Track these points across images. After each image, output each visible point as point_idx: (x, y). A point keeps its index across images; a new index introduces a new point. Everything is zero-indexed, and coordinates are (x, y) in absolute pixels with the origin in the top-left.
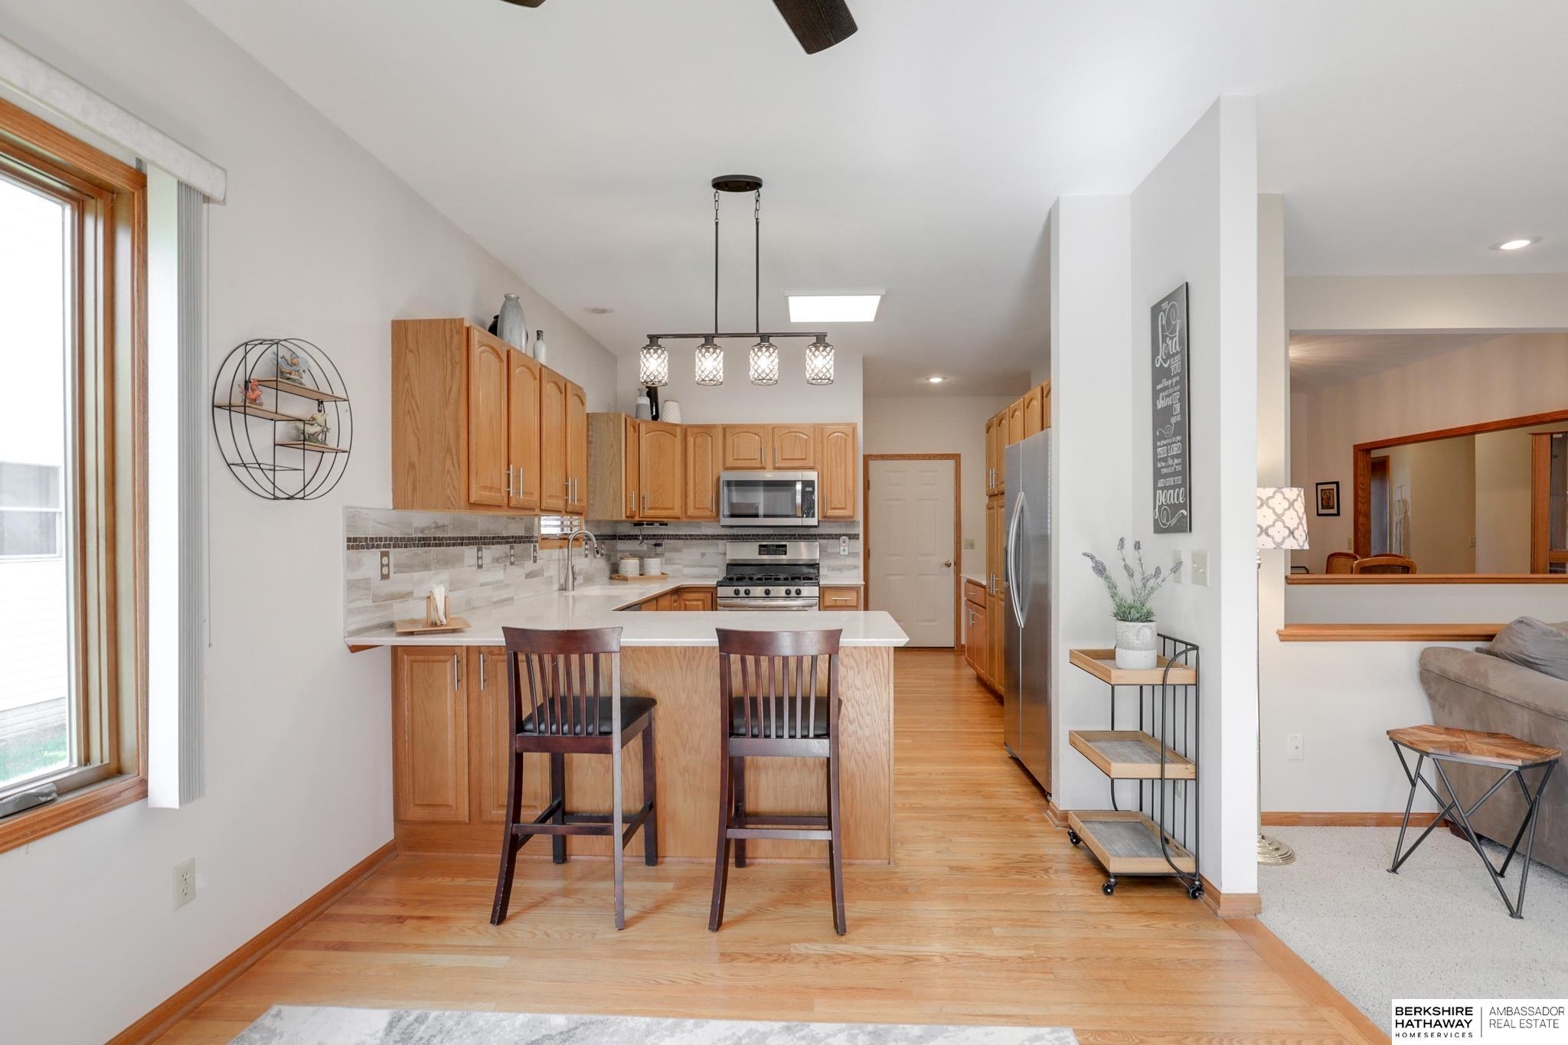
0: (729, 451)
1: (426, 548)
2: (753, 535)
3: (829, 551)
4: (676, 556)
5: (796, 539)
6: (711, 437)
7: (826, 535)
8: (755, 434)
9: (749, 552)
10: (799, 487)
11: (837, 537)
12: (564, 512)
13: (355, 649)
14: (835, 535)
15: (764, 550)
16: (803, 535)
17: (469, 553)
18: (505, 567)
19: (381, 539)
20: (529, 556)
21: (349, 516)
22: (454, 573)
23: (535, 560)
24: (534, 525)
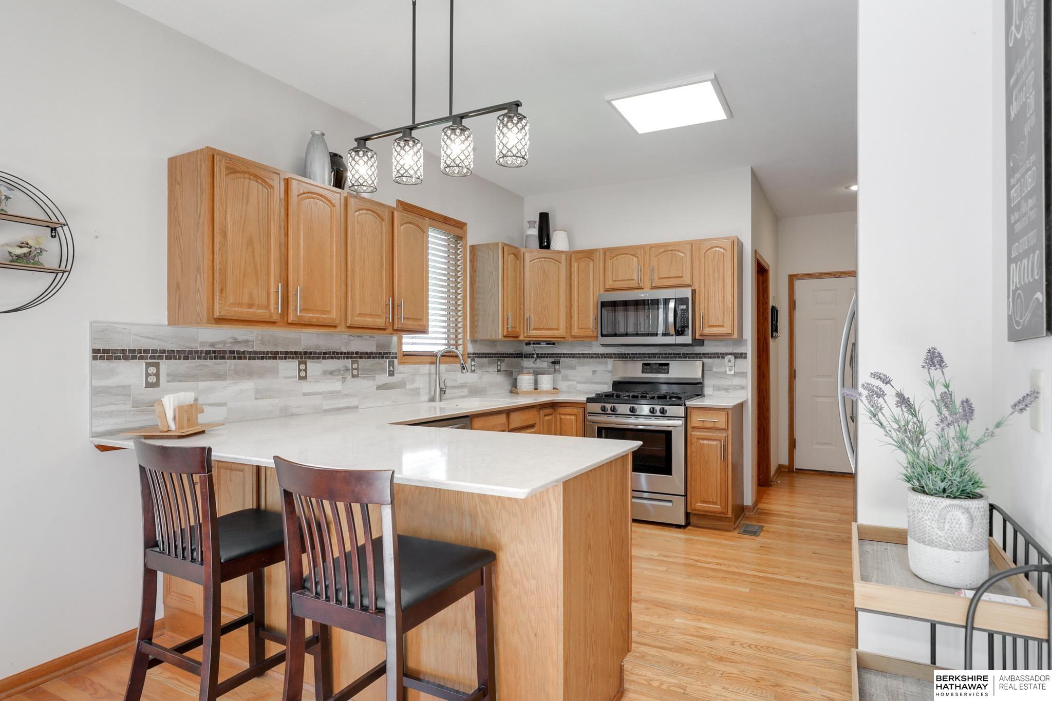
0: (609, 273)
1: (219, 361)
2: (640, 354)
3: (714, 370)
4: (570, 372)
5: (681, 357)
6: (593, 260)
7: (712, 354)
8: (633, 255)
9: (634, 371)
10: (672, 305)
11: (721, 356)
12: (390, 330)
13: (103, 448)
14: (721, 354)
15: (647, 367)
16: (688, 354)
17: (291, 366)
18: (344, 379)
19: (146, 351)
20: (382, 370)
21: (98, 330)
22: (263, 383)
23: (391, 374)
24: (391, 342)
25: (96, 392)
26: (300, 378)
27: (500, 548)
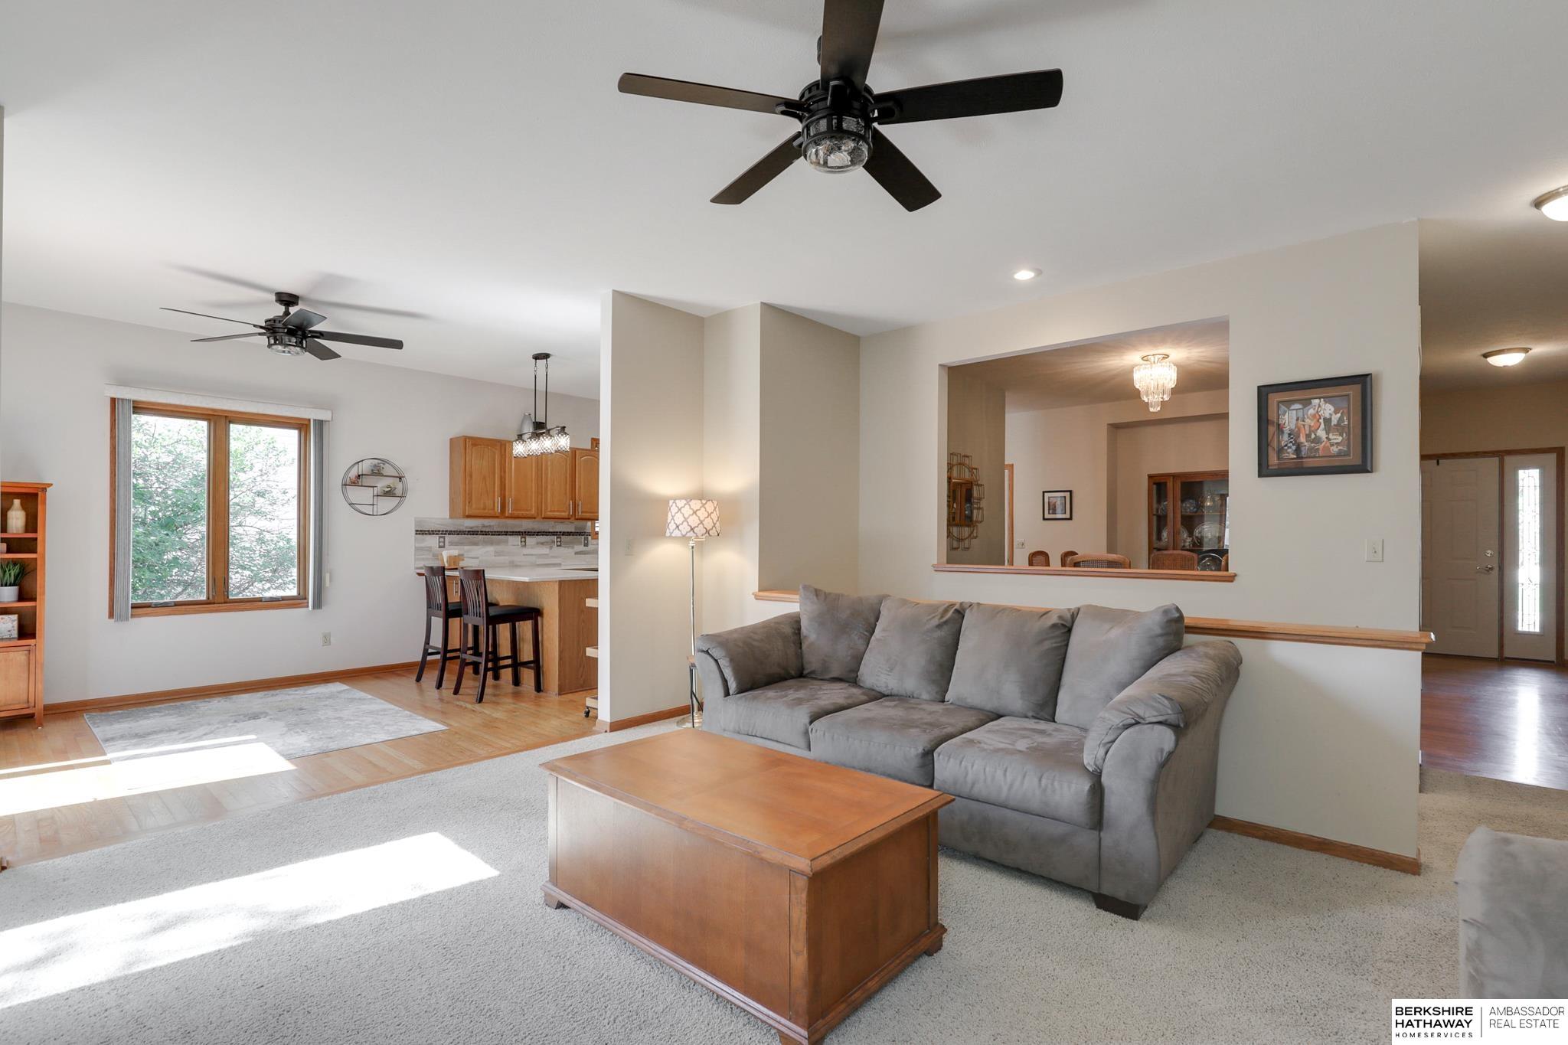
1: (475, 536)
13: (419, 574)
17: (513, 539)
18: (551, 547)
19: (439, 531)
20: (580, 543)
21: (418, 522)
22: (499, 548)
23: (586, 545)
24: (586, 526)
25: (417, 549)
26: (522, 546)
27: (543, 609)
